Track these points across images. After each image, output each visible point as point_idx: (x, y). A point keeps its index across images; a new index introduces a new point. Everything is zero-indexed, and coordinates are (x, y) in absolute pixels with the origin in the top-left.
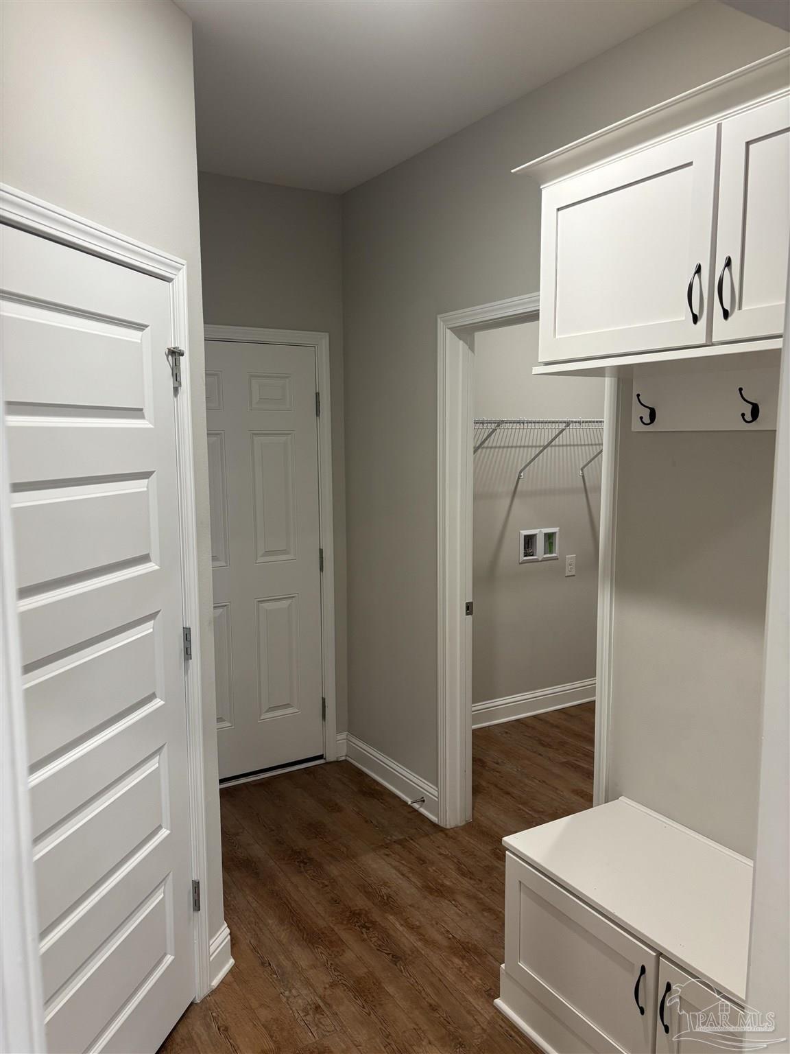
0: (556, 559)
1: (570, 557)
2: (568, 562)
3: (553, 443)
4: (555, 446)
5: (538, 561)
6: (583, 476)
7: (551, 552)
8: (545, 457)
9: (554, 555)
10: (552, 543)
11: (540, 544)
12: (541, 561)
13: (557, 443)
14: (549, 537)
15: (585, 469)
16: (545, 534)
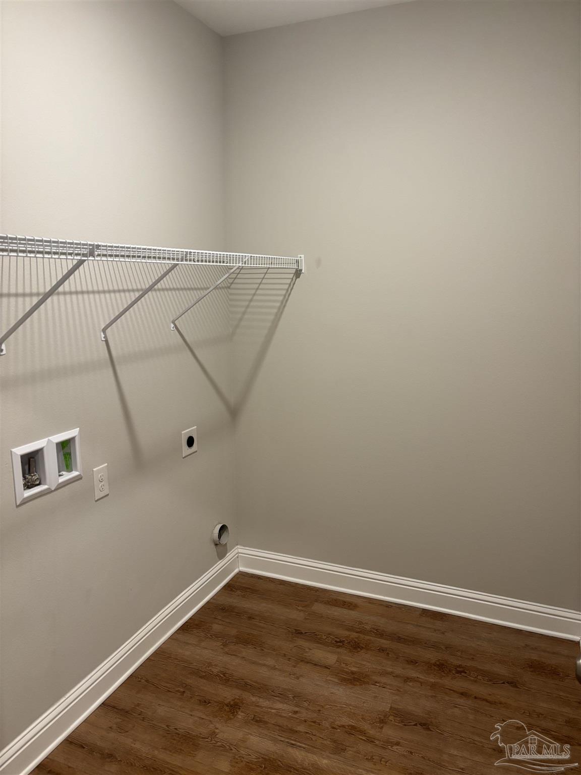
0: (78, 479)
1: (100, 469)
2: (97, 477)
3: (61, 289)
4: (65, 293)
5: (52, 491)
6: (107, 342)
7: (69, 468)
8: (50, 312)
9: (75, 474)
10: (70, 454)
11: (51, 461)
12: (56, 490)
13: (67, 289)
14: (65, 447)
15: (109, 331)
16: (57, 444)
